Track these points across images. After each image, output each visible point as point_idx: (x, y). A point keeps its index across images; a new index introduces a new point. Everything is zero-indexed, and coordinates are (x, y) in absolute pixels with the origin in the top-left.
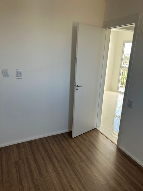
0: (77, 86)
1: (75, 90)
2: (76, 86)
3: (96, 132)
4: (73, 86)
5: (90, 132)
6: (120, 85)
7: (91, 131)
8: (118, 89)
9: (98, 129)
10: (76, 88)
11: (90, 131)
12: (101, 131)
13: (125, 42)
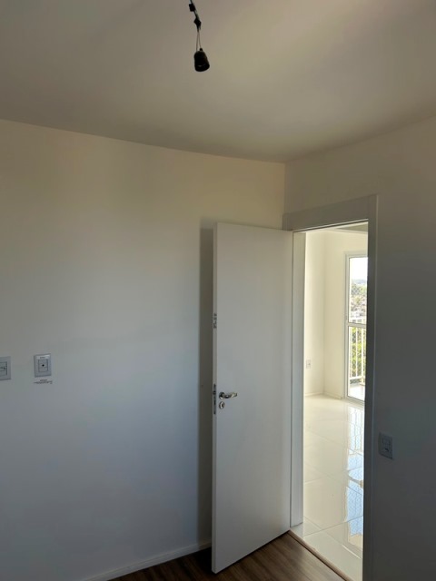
0: (221, 395)
1: (215, 408)
2: (218, 394)
3: (292, 546)
4: (208, 397)
5: (270, 546)
6: (351, 378)
7: (275, 543)
8: (346, 391)
9: (297, 532)
10: (219, 400)
11: (270, 542)
12: (305, 539)
13: (348, 257)
